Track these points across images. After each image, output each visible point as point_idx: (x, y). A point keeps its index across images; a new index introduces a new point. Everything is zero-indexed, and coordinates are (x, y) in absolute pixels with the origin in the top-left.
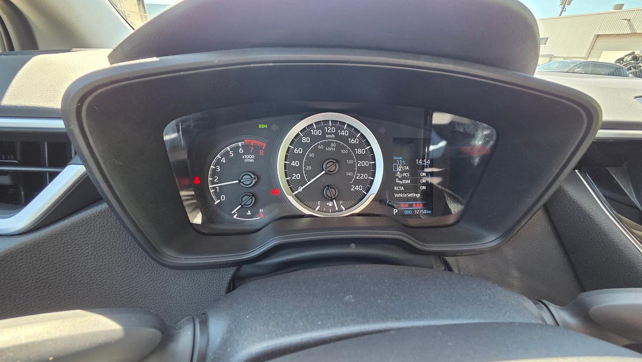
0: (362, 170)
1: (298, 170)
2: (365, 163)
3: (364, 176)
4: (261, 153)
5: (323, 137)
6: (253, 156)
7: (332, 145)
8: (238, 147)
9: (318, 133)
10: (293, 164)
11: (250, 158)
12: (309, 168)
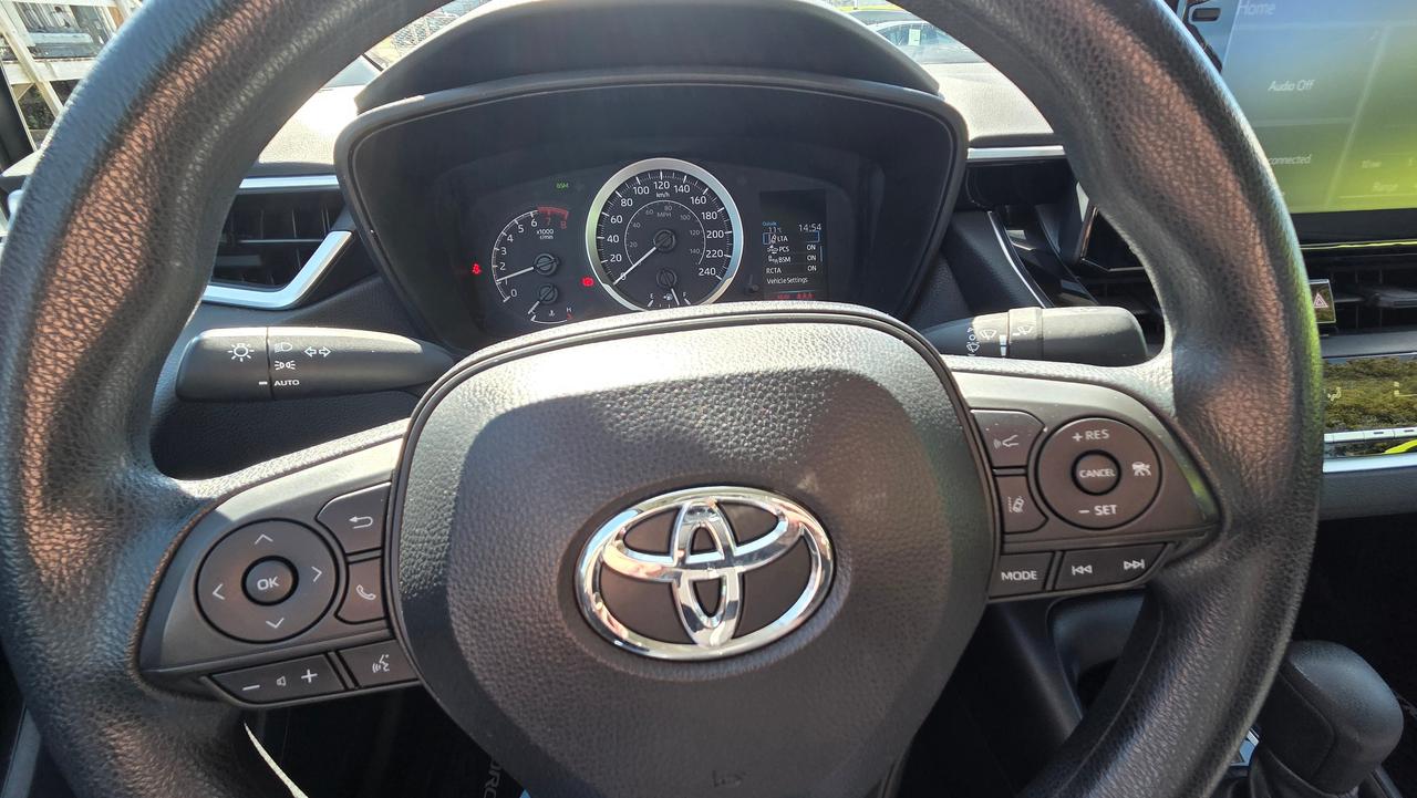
0: (713, 244)
1: (617, 248)
2: (718, 234)
3: (719, 253)
4: (563, 225)
5: (652, 196)
6: (551, 231)
7: (666, 208)
8: (530, 219)
9: (645, 191)
10: (611, 239)
11: (547, 234)
12: (634, 245)
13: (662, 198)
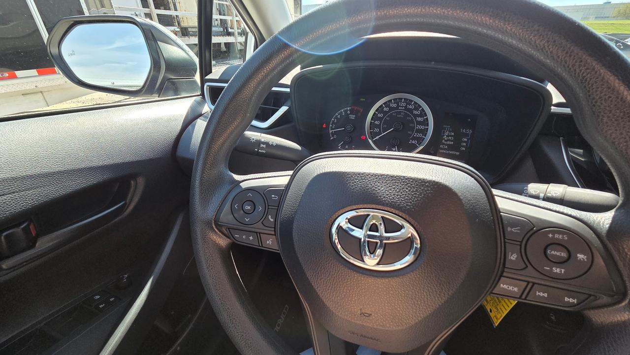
0: (419, 131)
1: (378, 126)
2: (422, 127)
3: (420, 135)
4: (359, 114)
5: (397, 108)
6: (354, 116)
7: (402, 114)
8: (348, 110)
9: (395, 105)
10: (376, 123)
11: (352, 117)
12: (385, 126)
13: (401, 109)
